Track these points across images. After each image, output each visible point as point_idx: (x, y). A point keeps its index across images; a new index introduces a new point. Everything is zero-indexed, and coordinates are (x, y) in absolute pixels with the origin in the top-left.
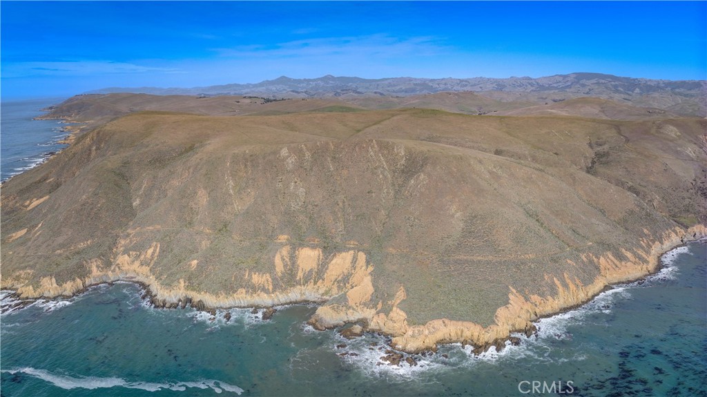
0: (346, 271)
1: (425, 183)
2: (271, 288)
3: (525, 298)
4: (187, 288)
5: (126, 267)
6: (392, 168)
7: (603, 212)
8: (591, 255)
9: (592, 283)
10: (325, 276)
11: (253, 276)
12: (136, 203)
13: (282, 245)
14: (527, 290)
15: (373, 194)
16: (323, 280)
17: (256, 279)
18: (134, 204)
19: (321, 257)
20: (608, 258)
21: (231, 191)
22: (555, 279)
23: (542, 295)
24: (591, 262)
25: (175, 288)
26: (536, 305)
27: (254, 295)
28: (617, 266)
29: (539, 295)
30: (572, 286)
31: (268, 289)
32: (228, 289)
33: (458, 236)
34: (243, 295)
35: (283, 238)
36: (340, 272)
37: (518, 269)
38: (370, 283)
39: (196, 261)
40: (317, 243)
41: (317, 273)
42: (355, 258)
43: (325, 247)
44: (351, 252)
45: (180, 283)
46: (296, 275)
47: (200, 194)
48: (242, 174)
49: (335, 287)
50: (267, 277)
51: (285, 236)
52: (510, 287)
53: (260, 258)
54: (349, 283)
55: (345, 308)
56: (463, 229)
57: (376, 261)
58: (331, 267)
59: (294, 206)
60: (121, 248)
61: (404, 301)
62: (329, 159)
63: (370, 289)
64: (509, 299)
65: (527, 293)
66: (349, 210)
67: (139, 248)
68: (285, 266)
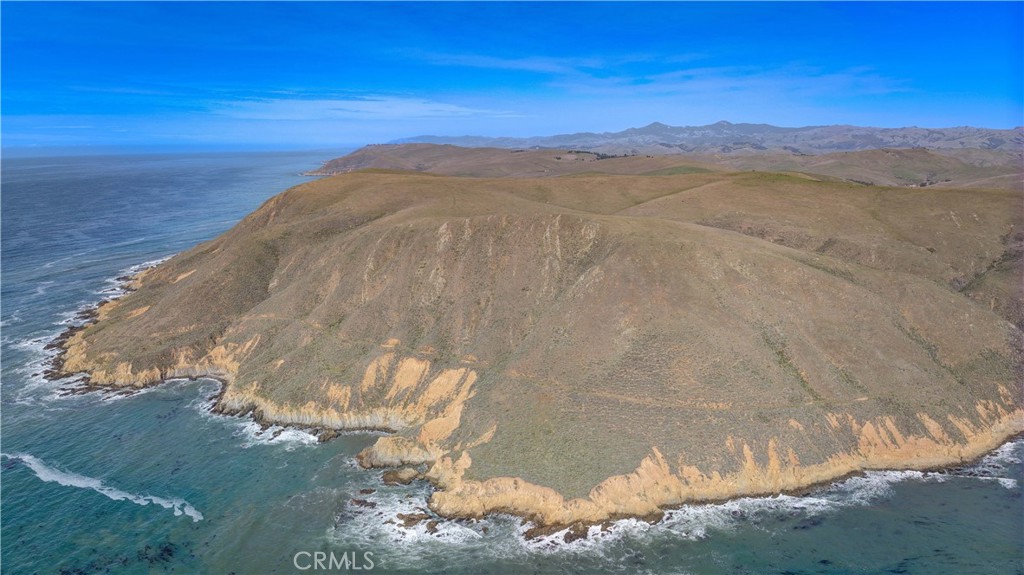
0: (445, 396)
1: (597, 280)
2: (346, 405)
3: (672, 467)
4: (257, 393)
5: (218, 361)
6: (569, 257)
7: (932, 350)
8: (851, 417)
9: (821, 462)
10: (420, 399)
11: (331, 388)
12: (273, 284)
13: (386, 351)
14: (681, 457)
15: (528, 293)
16: (416, 404)
17: (335, 392)
18: (271, 285)
19: (426, 373)
20: (884, 426)
21: (366, 277)
22: (746, 447)
23: (706, 470)
24: (845, 428)
25: (244, 392)
26: (687, 483)
27: (324, 412)
28: (894, 441)
29: (700, 468)
30: (774, 463)
31: (343, 406)
32: (298, 399)
33: (614, 364)
34: (311, 411)
35: (392, 342)
36: (438, 396)
37: (686, 423)
38: (459, 415)
39: (282, 361)
40: (429, 353)
41: (413, 394)
42: (464, 379)
43: (435, 360)
44: (463, 370)
45: (252, 385)
46: (386, 392)
47: (333, 277)
48: (390, 255)
49: (424, 415)
50: (348, 390)
51: (396, 341)
52: (655, 449)
53: (352, 365)
54: (443, 412)
55: (411, 444)
56: (627, 353)
57: (483, 386)
58: (432, 387)
59: (424, 301)
60: (224, 338)
61: (484, 444)
62: (491, 240)
63: (456, 423)
64: (639, 465)
65: (680, 462)
66: (489, 312)
67: (240, 339)
68: (377, 380)
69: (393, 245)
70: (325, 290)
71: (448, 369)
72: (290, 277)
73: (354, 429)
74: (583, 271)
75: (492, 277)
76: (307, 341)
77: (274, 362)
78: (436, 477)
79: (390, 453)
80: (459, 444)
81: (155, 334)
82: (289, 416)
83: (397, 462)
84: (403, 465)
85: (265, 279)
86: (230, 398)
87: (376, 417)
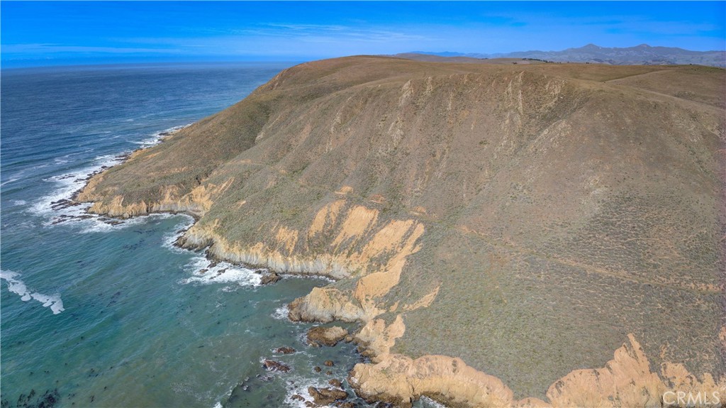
0: (390, 247)
1: (563, 135)
2: (292, 249)
3: (652, 363)
4: (216, 231)
5: (197, 200)
6: (531, 111)
10: (365, 248)
11: (280, 231)
12: (260, 136)
13: (337, 198)
15: (486, 147)
16: (360, 253)
17: (285, 235)
18: (258, 137)
19: (374, 222)
21: (332, 130)
25: (206, 228)
26: (671, 385)
27: (270, 254)
29: (688, 366)
31: (289, 250)
32: (248, 239)
33: (582, 227)
34: (259, 252)
35: (346, 189)
36: (383, 247)
37: (669, 306)
38: (400, 271)
39: (244, 202)
40: (379, 202)
41: (358, 243)
42: (410, 232)
43: (385, 210)
44: (411, 222)
45: (214, 223)
46: (333, 239)
47: (305, 131)
48: (357, 111)
49: (366, 265)
50: (295, 234)
51: (349, 188)
52: (631, 337)
53: (304, 209)
54: (385, 265)
55: (346, 298)
56: (596, 216)
57: (429, 241)
58: (377, 238)
59: (381, 152)
60: (208, 179)
61: (422, 309)
62: (452, 95)
63: (396, 279)
64: (612, 358)
65: (662, 356)
66: (444, 165)
67: (218, 182)
68: (325, 225)
69: (361, 102)
70: (296, 141)
71: (396, 219)
72: (274, 130)
73: (295, 274)
74: (545, 127)
75: (450, 130)
76: (271, 184)
77: (238, 203)
78: (365, 340)
79: (321, 307)
80: (396, 304)
81: (152, 174)
82: (239, 255)
83: (327, 317)
84: (335, 321)
85: (253, 133)
86: (192, 233)
87: (319, 264)
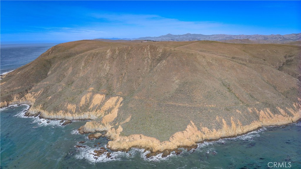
0: (111, 106)
1: (164, 65)
2: (74, 111)
3: (198, 128)
4: (41, 109)
5: (28, 99)
6: (153, 58)
7: (275, 88)
8: (255, 109)
9: (249, 124)
10: (102, 108)
11: (68, 105)
12: (49, 73)
13: (89, 92)
14: (201, 124)
15: (140, 70)
16: (100, 110)
17: (70, 107)
18: (48, 73)
19: (104, 99)
20: (267, 111)
21: (81, 68)
22: (223, 119)
23: (210, 128)
24: (254, 113)
25: (37, 108)
26: (204, 133)
27: (66, 114)
28: (271, 116)
29: (208, 128)
30: (234, 125)
31: (73, 112)
32: (56, 110)
33: (173, 92)
34: (61, 114)
35: (91, 89)
36: (109, 107)
37: (201, 112)
38: (117, 113)
39: (51, 97)
40: (105, 92)
41: (99, 106)
42: (118, 100)
43: (107, 94)
44: (117, 97)
45: (40, 106)
46: (89, 106)
47: (70, 69)
48: (90, 61)
49: (103, 114)
50: (75, 106)
51: (92, 88)
52: (191, 122)
53: (76, 97)
54: (110, 112)
55: (99, 124)
56: (177, 89)
57: (125, 102)
58: (106, 104)
59: (102, 75)
60: (31, 91)
61: (127, 123)
62: (126, 54)
63: (116, 115)
64: (186, 128)
65: (201, 126)
66: (126, 77)
67: (36, 91)
68: (86, 102)
69: (91, 58)
70: (67, 73)
71: (112, 97)
72: (55, 70)
73: (77, 120)
74: (158, 63)
75: (127, 66)
76: (60, 90)
77: (48, 98)
78: (109, 135)
79: (91, 128)
80: (117, 123)
82: (53, 116)
83: (94, 131)
84: (96, 132)
85: (46, 72)
86: (31, 110)
87: (85, 116)
